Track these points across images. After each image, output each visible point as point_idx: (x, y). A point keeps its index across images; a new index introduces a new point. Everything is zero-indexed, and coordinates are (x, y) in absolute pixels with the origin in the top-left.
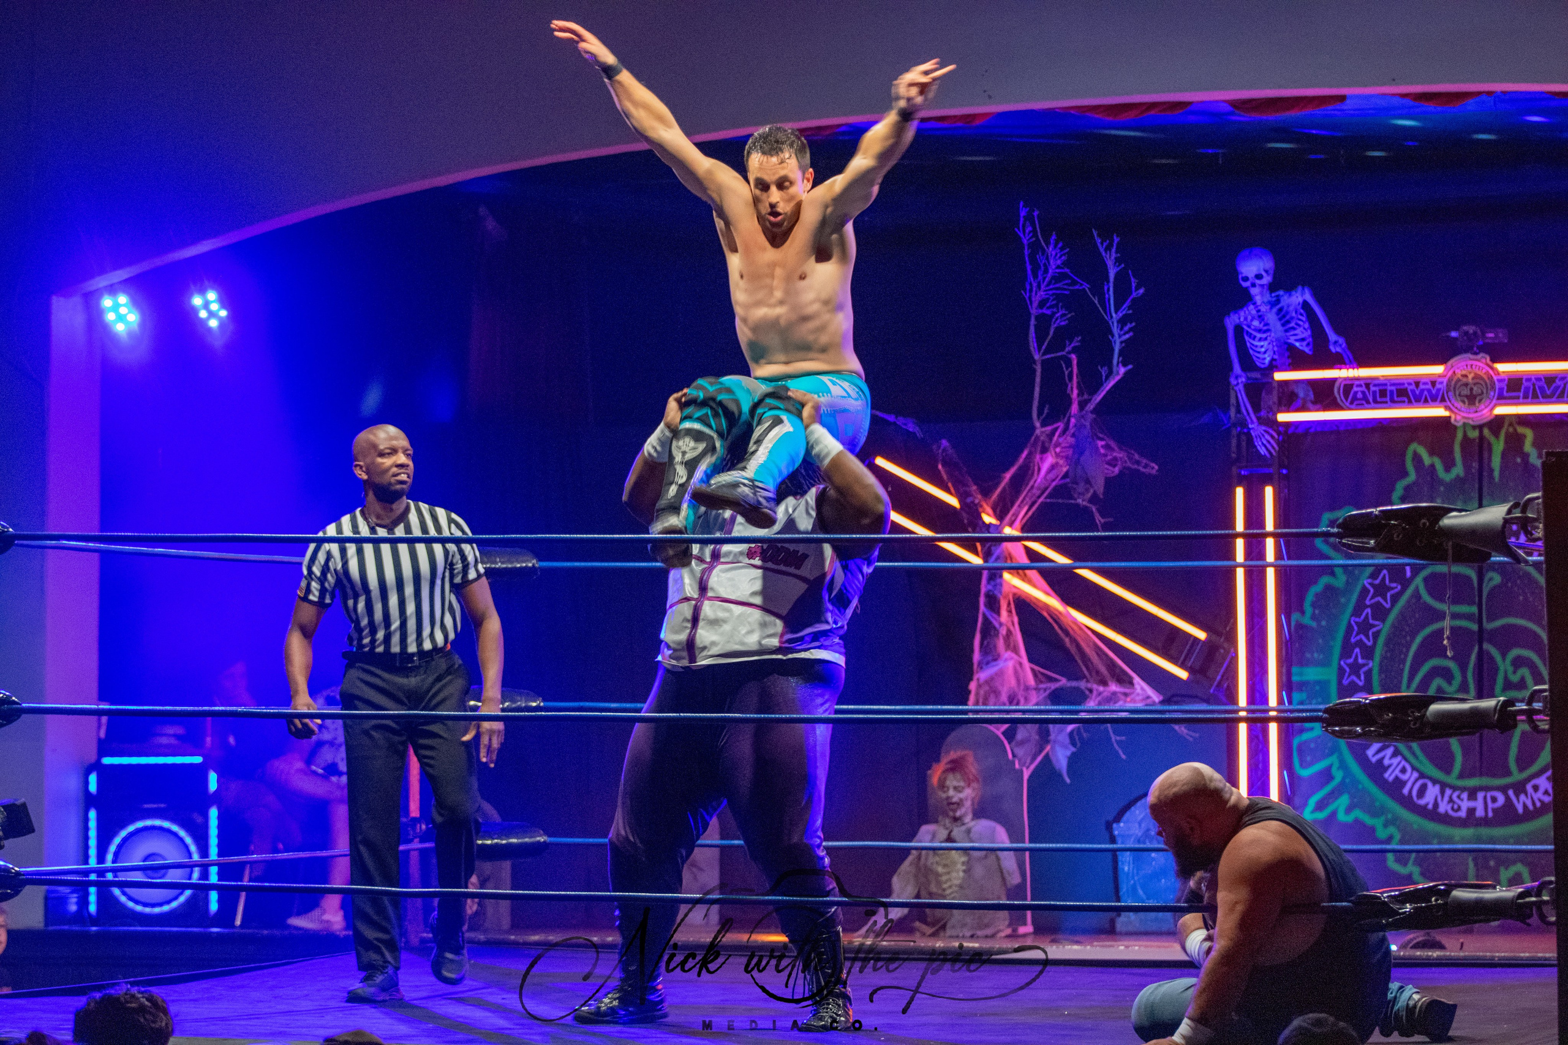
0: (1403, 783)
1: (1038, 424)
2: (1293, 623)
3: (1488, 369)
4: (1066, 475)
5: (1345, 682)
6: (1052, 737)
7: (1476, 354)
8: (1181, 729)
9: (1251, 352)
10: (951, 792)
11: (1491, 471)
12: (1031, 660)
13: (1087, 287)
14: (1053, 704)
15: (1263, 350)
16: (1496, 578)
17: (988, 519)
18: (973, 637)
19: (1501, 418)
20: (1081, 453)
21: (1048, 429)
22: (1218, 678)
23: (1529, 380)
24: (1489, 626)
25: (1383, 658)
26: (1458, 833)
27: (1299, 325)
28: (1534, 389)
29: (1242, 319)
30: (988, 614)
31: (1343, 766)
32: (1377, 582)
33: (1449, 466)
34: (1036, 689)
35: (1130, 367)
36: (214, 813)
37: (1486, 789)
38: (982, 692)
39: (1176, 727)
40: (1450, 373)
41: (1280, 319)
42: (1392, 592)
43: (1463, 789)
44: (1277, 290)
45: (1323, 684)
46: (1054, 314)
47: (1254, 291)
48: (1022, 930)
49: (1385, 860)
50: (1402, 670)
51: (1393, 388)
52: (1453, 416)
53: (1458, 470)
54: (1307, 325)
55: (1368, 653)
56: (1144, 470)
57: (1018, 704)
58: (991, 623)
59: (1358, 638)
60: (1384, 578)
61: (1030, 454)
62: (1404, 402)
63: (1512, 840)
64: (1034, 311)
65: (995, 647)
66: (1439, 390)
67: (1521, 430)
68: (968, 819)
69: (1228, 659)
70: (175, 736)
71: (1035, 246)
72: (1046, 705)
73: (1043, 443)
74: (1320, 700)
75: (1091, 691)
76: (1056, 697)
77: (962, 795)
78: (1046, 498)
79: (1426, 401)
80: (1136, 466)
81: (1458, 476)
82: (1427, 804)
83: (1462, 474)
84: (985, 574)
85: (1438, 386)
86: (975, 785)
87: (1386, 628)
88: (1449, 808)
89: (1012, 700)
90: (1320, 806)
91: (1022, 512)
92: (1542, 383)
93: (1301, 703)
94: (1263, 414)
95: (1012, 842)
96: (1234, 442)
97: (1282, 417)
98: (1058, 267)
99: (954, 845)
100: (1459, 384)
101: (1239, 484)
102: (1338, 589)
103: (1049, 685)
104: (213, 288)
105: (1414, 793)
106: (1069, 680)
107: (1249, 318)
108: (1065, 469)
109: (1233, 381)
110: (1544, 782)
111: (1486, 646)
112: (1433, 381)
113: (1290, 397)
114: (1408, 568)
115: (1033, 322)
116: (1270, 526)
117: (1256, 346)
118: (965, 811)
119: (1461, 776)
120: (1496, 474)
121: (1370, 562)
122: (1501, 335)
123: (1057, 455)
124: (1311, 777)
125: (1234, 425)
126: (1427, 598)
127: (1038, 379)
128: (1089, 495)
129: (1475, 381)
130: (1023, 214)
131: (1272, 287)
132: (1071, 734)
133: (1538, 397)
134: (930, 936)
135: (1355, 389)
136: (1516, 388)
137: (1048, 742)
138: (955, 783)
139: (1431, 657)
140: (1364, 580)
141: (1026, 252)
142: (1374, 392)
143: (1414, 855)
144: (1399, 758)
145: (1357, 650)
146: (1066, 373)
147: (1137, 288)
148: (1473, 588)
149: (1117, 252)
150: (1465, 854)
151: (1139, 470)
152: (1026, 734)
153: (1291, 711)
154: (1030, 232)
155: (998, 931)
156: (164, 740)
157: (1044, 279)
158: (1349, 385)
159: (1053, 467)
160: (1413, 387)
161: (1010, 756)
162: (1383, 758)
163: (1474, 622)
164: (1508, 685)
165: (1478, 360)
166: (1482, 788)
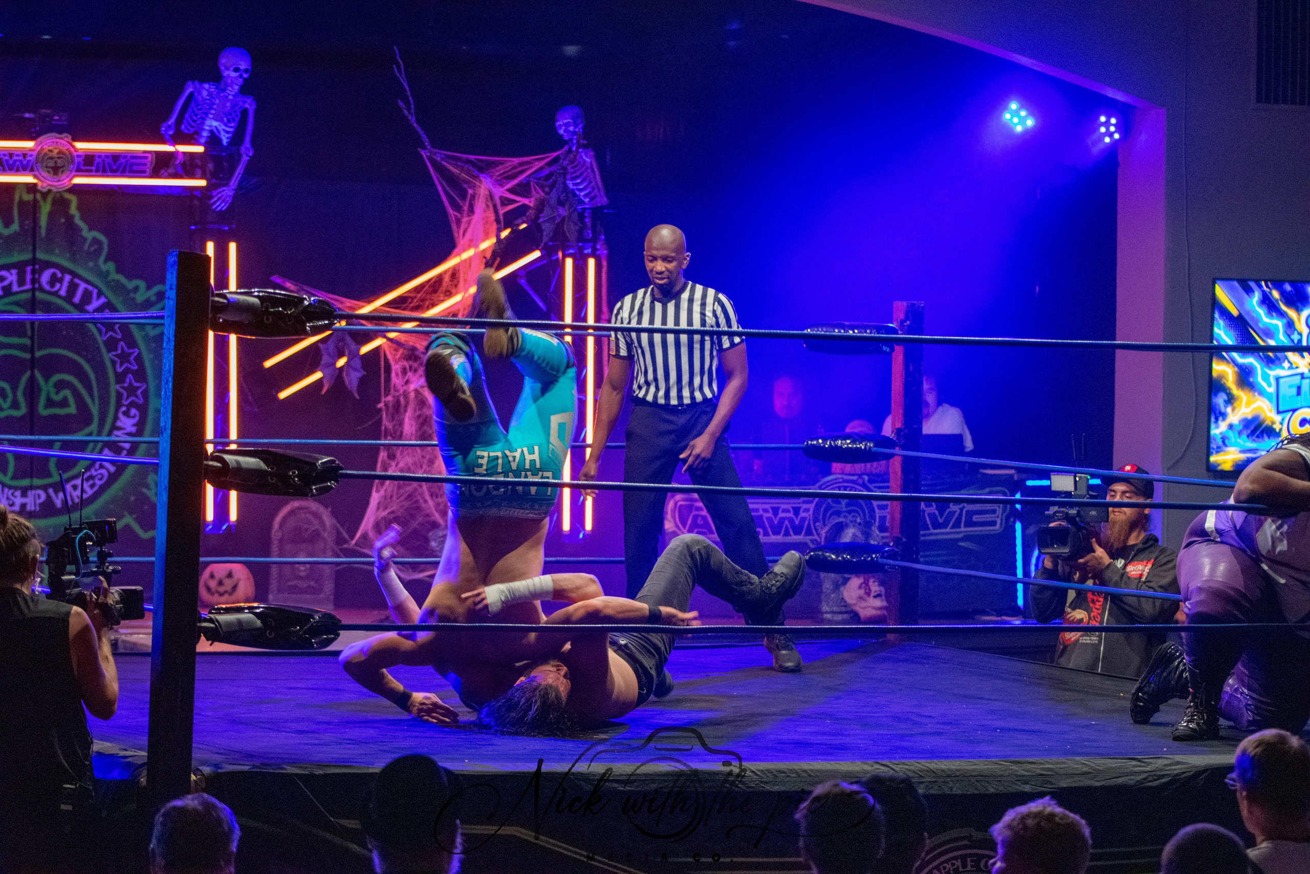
3: (69, 145)
7: (61, 133)
11: (40, 228)
23: (100, 156)
24: (38, 354)
28: (104, 166)
33: (9, 224)
37: (34, 487)
40: (39, 148)
43: (15, 488)
52: (40, 184)
53: (15, 227)
66: (29, 161)
67: (68, 196)
79: (18, 170)
81: (15, 233)
83: (18, 230)
85: (29, 158)
88: (6, 503)
92: (110, 160)
100: (46, 157)
111: (37, 373)
112: (25, 153)
119: (14, 478)
120: (43, 231)
129: (59, 156)
133: (107, 171)
136: (91, 163)
160: (6, 158)
163: (25, 351)
164: (50, 403)
165: (62, 139)
166: (32, 487)
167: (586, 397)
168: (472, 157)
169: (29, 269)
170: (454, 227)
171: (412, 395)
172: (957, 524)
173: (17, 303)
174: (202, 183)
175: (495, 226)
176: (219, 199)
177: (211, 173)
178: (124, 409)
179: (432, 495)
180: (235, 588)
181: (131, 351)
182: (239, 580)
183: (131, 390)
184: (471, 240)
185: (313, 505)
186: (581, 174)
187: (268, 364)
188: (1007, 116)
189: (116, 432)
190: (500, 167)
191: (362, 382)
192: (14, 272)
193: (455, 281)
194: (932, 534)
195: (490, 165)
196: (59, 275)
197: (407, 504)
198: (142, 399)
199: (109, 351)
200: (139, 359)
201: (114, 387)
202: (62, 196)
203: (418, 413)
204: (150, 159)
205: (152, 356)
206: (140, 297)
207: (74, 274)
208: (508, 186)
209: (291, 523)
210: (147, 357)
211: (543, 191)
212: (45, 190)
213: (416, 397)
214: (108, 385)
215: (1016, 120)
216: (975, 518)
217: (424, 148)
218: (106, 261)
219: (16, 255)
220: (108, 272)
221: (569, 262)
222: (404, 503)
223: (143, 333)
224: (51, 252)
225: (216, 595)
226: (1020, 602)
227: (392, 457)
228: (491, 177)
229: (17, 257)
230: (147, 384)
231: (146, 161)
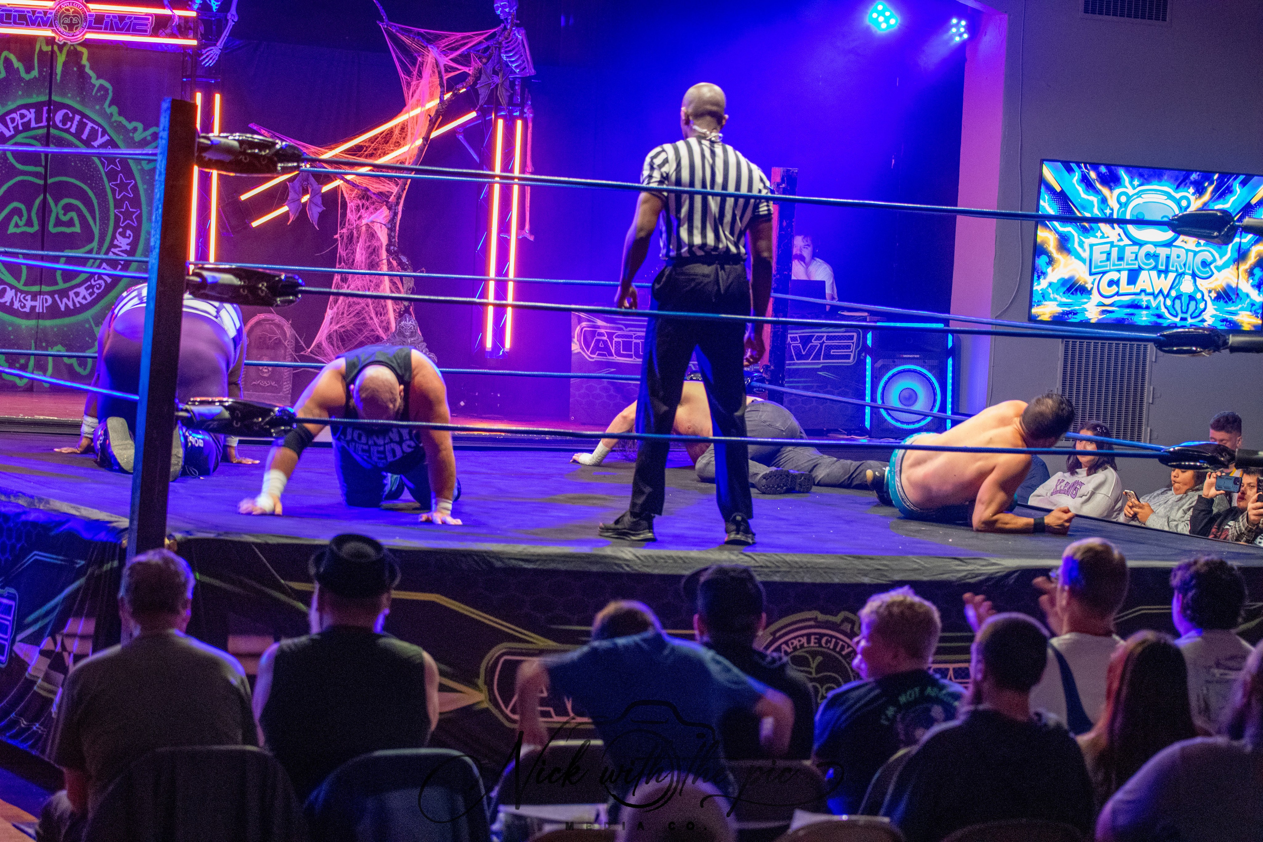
3: (83, 6)
11: (56, 74)
23: (108, 17)
24: (50, 181)
26: (24, 323)
28: (112, 23)
33: (29, 69)
37: (43, 293)
40: (58, 7)
43: (27, 293)
51: (16, 13)
52: (57, 38)
53: (35, 73)
62: (23, 24)
66: (49, 18)
67: (79, 48)
79: (39, 25)
81: (35, 77)
82: (6, 302)
83: (37, 76)
85: (49, 16)
88: (19, 305)
92: (117, 20)
100: (63, 15)
111: (49, 197)
112: (45, 11)
119: (25, 284)
120: (58, 77)
126: (11, 159)
129: (75, 14)
160: (31, 14)
163: (41, 179)
164: (59, 223)
166: (40, 293)
167: (510, 236)
168: (422, 30)
169: (45, 109)
170: (405, 89)
171: (364, 228)
172: (817, 357)
173: (34, 138)
174: (194, 43)
175: (439, 89)
176: (207, 57)
177: (201, 34)
178: (121, 230)
179: (377, 314)
181: (128, 181)
183: (128, 215)
184: (418, 101)
185: (277, 319)
186: (514, 49)
187: (243, 197)
188: (875, 15)
189: (113, 250)
190: (446, 39)
191: (322, 216)
192: (33, 111)
193: (404, 135)
194: (794, 364)
195: (438, 38)
196: (71, 115)
197: (355, 320)
199: (109, 182)
200: (135, 188)
201: (112, 211)
202: (75, 49)
203: (368, 244)
204: (150, 21)
205: (145, 186)
206: (138, 136)
207: (83, 115)
208: (451, 56)
209: (258, 332)
210: (142, 188)
211: (481, 61)
212: (61, 43)
213: (367, 230)
214: (108, 210)
215: (881, 19)
216: (832, 352)
217: (382, 21)
218: (110, 106)
219: (34, 96)
220: (112, 114)
221: (500, 122)
222: (353, 319)
223: (139, 167)
224: (64, 95)
226: (867, 424)
227: (344, 280)
228: (438, 48)
229: (35, 99)
230: (141, 210)
231: (146, 22)
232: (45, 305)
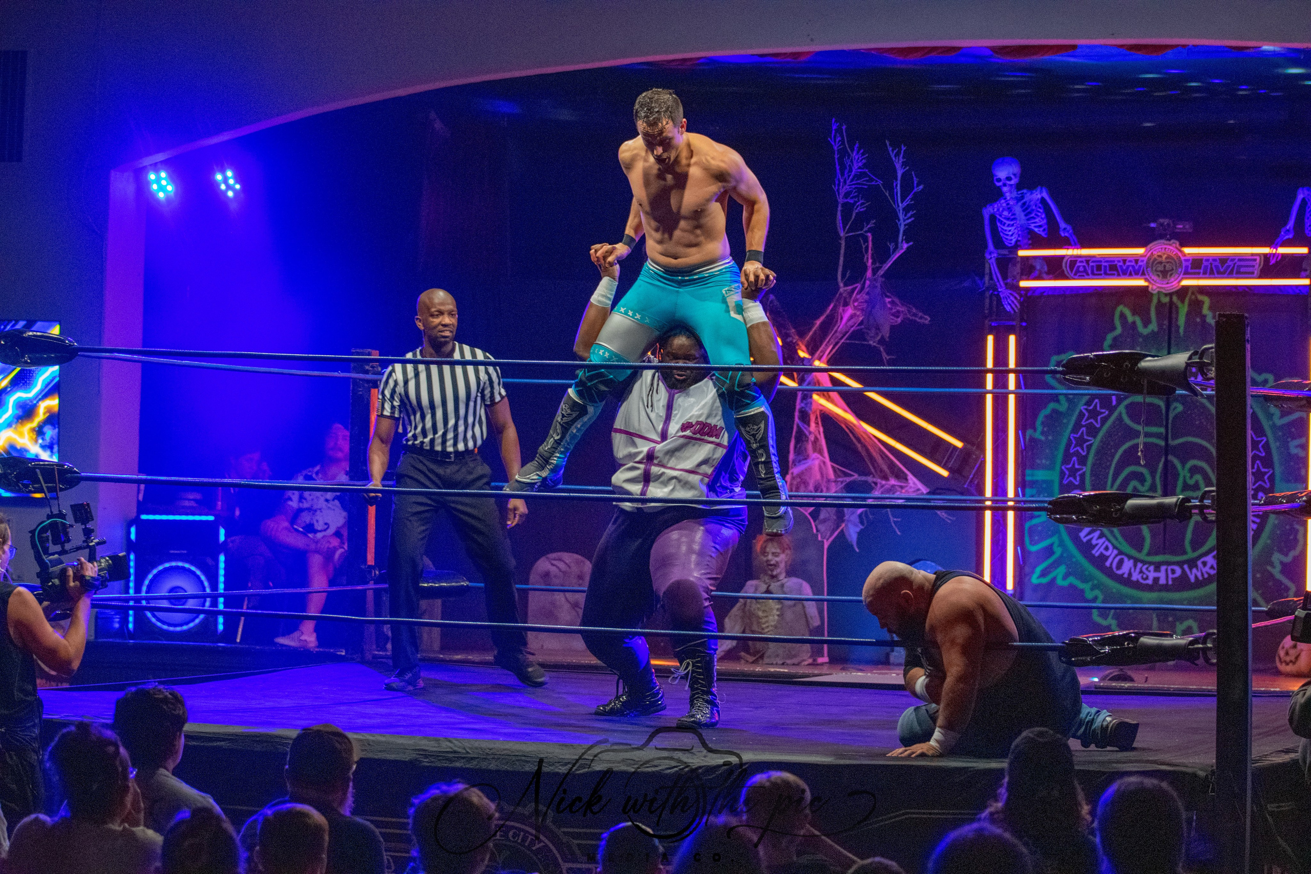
0: (1107, 558)
1: (841, 285)
2: (1027, 437)
3: (1176, 250)
4: (861, 323)
5: (1065, 482)
6: (846, 518)
7: (1170, 240)
8: (942, 514)
9: (1001, 234)
10: (770, 557)
11: (1178, 327)
12: (832, 459)
13: (880, 183)
14: (848, 492)
15: (1010, 233)
16: (1180, 408)
17: (802, 354)
18: (789, 441)
19: (1186, 288)
20: (873, 307)
21: (849, 288)
22: (971, 476)
23: (1207, 260)
24: (1173, 443)
25: (1094, 465)
26: (1145, 595)
27: (1038, 216)
28: (1212, 269)
29: (995, 210)
30: (801, 424)
31: (1062, 544)
32: (1091, 408)
33: (1146, 323)
34: (835, 481)
35: (911, 243)
36: (222, 558)
37: (1168, 563)
38: (795, 483)
39: (939, 512)
40: (1149, 254)
41: (1024, 211)
42: (1102, 416)
43: (1150, 563)
44: (1024, 188)
45: (1049, 483)
46: (856, 202)
47: (1005, 189)
48: (820, 660)
49: (1091, 614)
50: (1108, 473)
51: (1106, 264)
52: (1150, 286)
53: (1153, 326)
54: (1043, 216)
55: (1083, 461)
56: (919, 320)
57: (821, 492)
58: (803, 432)
59: (1075, 449)
60: (1096, 406)
61: (835, 306)
62: (1113, 275)
63: (1185, 602)
64: (841, 200)
65: (805, 449)
66: (1140, 266)
67: (1200, 297)
68: (782, 577)
69: (980, 461)
70: (195, 500)
71: (843, 153)
72: (842, 492)
73: (845, 298)
74: (1046, 495)
75: (876, 484)
76: (850, 487)
77: (777, 559)
78: (847, 339)
80: (913, 318)
81: (1153, 331)
82: (1124, 574)
83: (1156, 329)
84: (800, 395)
85: (1140, 264)
86: (788, 552)
87: (1096, 442)
88: (1139, 577)
89: (817, 489)
90: (1043, 574)
91: (828, 349)
92: (1216, 263)
93: (1032, 496)
94: (1009, 280)
95: (814, 594)
96: (987, 301)
97: (1024, 284)
98: (860, 168)
99: (771, 595)
100: (1156, 262)
101: (990, 333)
102: (1061, 413)
103: (845, 479)
104: (231, 169)
105: (1114, 565)
106: (860, 475)
107: (1001, 209)
108: (861, 319)
109: (987, 256)
110: (1210, 560)
111: (1170, 457)
112: (1136, 259)
113: (1030, 269)
114: (1114, 398)
115: (840, 208)
116: (1012, 364)
117: (1006, 230)
118: (780, 571)
119: (1149, 554)
121: (1086, 392)
122: (1187, 227)
123: (855, 308)
124: (1038, 552)
125: (988, 289)
126: (1127, 420)
127: (842, 251)
128: (879, 338)
129: (1168, 260)
130: (834, 128)
131: (1019, 187)
132: (860, 516)
133: (1213, 274)
134: (753, 662)
135: (1078, 264)
136: (1198, 267)
137: (843, 521)
138: (774, 550)
139: (1129, 465)
140: (1081, 406)
141: (836, 156)
142: (1093, 266)
143: (1112, 611)
144: (1103, 539)
145: (1075, 458)
146: (864, 246)
147: (918, 185)
148: (1162, 414)
149: (904, 157)
150: (1151, 611)
151: (915, 321)
152: (827, 515)
153: (1025, 502)
154: (840, 141)
155: (804, 660)
156: (187, 503)
157: (849, 176)
158: (1074, 260)
159: (852, 317)
161: (815, 531)
162: (1091, 539)
163: (1160, 439)
164: (1186, 487)
165: (1170, 245)
166: (1165, 563)
174: (1305, 282)
180: (1297, 658)
181: (1259, 439)
182: (1302, 650)
183: (1259, 476)
198: (1268, 484)
200: (1267, 446)
202: (1195, 298)
204: (1258, 261)
205: (1278, 444)
210: (1276, 446)
223: (1271, 423)
225: (1284, 664)
230: (1273, 469)
231: (1254, 263)
232: (1170, 576)
